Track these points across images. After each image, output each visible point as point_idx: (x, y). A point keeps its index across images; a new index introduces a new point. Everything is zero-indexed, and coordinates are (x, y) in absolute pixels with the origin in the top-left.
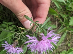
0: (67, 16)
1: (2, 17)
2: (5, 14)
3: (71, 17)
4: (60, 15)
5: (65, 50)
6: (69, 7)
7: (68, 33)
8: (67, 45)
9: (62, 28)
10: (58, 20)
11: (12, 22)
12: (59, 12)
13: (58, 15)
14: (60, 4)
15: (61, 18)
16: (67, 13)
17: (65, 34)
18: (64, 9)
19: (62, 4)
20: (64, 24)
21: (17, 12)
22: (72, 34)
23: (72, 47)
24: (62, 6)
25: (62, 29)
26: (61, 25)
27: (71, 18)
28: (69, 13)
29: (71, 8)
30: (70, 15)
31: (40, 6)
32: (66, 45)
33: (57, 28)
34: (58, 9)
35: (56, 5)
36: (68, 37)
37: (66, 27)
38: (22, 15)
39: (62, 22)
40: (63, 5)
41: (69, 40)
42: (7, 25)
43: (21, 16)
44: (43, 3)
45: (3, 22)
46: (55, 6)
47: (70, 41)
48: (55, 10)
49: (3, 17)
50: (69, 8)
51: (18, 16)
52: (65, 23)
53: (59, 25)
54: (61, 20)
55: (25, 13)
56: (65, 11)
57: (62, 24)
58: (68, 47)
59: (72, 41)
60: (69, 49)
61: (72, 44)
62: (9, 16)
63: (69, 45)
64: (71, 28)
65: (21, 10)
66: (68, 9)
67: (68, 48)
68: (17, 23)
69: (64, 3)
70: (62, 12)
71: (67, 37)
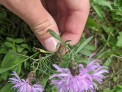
0: (113, 29)
1: (5, 30)
2: (10, 25)
3: (120, 31)
4: (101, 28)
5: (108, 87)
6: (117, 14)
7: (115, 59)
8: (112, 79)
9: (105, 50)
10: (98, 37)
11: (23, 38)
12: (101, 23)
13: (99, 27)
14: (103, 10)
15: (104, 32)
16: (113, 25)
17: (109, 60)
18: (108, 18)
19: (105, 8)
20: (108, 44)
21: (34, 24)
22: (120, 61)
23: (120, 82)
24: (105, 12)
25: (105, 52)
26: (104, 46)
27: (120, 33)
28: (117, 24)
29: (120, 16)
30: (119, 28)
31: (72, 14)
32: (110, 78)
33: (97, 49)
34: (98, 18)
35: (95, 11)
36: (114, 65)
37: (111, 48)
38: (42, 29)
39: (105, 40)
40: (108, 10)
41: (116, 71)
42: (14, 44)
43: (40, 30)
44: (78, 10)
45: (7, 38)
46: (93, 13)
47: (117, 73)
48: (93, 20)
49: (7, 30)
50: (116, 16)
51: (34, 30)
52: (109, 41)
53: (101, 44)
54: (103, 37)
55: (47, 25)
56: (110, 21)
57: (105, 43)
58: (113, 82)
59: (121, 73)
60: (114, 87)
61: (120, 78)
62: (18, 28)
63: (115, 79)
64: (119, 50)
65: (41, 21)
66: (115, 19)
67: (113, 84)
68: (31, 41)
69: (109, 8)
70: (105, 23)
71: (112, 65)
